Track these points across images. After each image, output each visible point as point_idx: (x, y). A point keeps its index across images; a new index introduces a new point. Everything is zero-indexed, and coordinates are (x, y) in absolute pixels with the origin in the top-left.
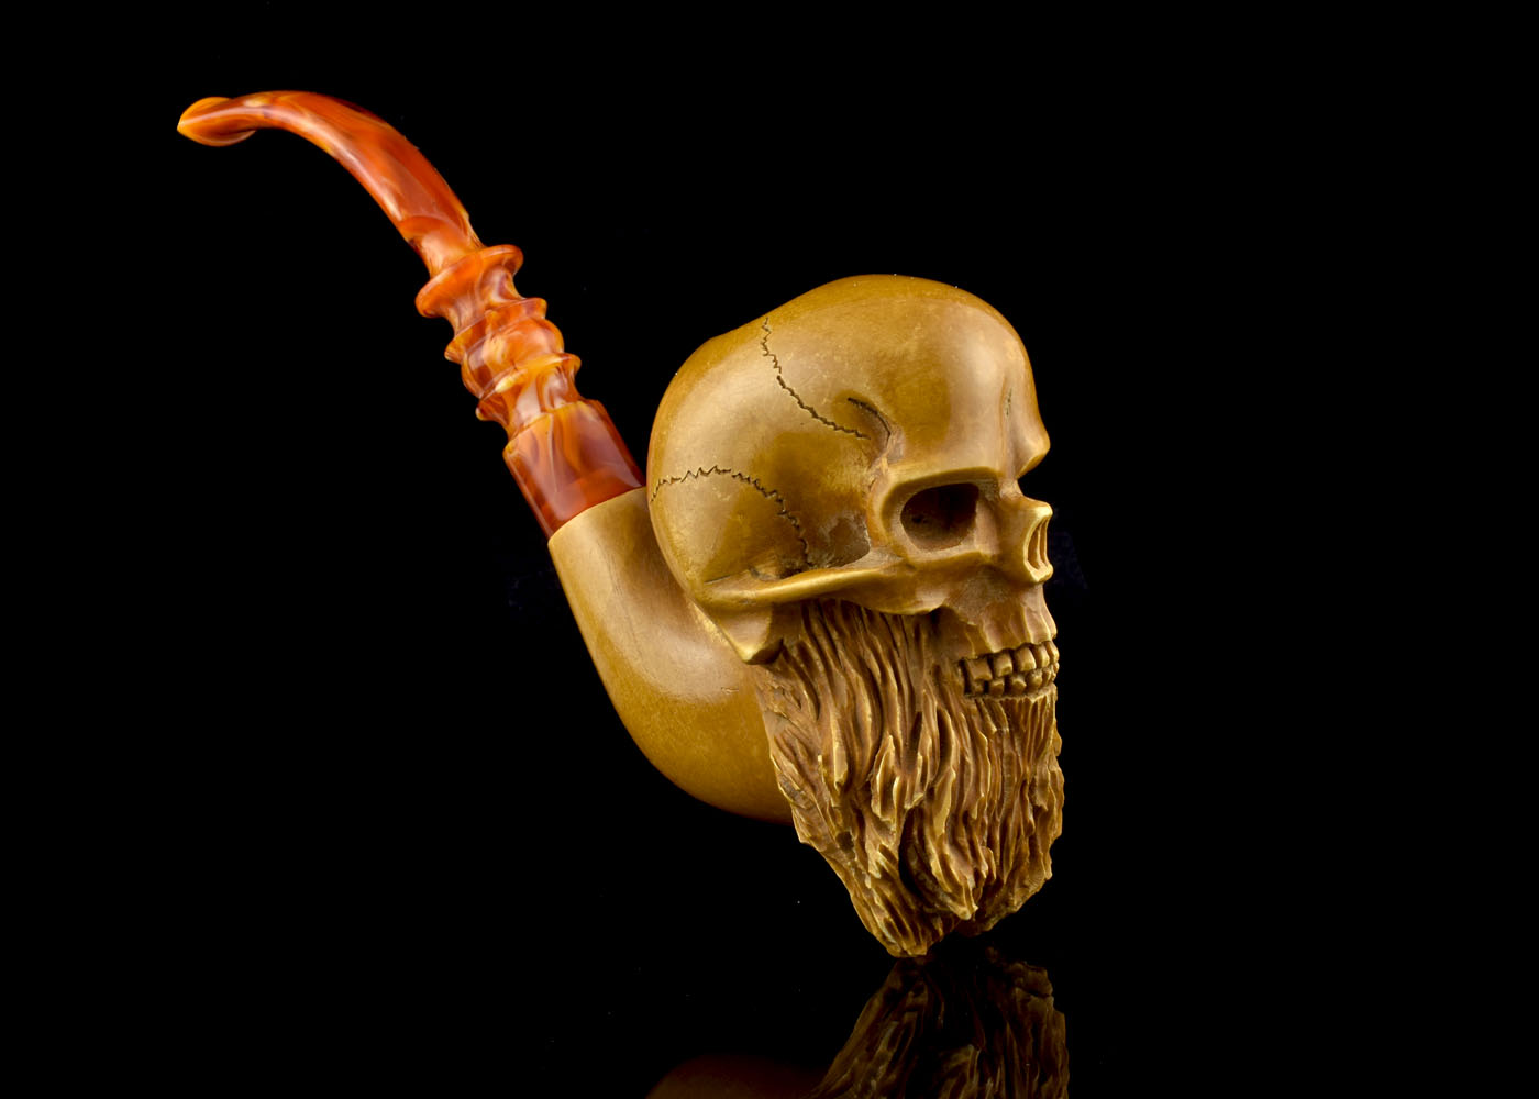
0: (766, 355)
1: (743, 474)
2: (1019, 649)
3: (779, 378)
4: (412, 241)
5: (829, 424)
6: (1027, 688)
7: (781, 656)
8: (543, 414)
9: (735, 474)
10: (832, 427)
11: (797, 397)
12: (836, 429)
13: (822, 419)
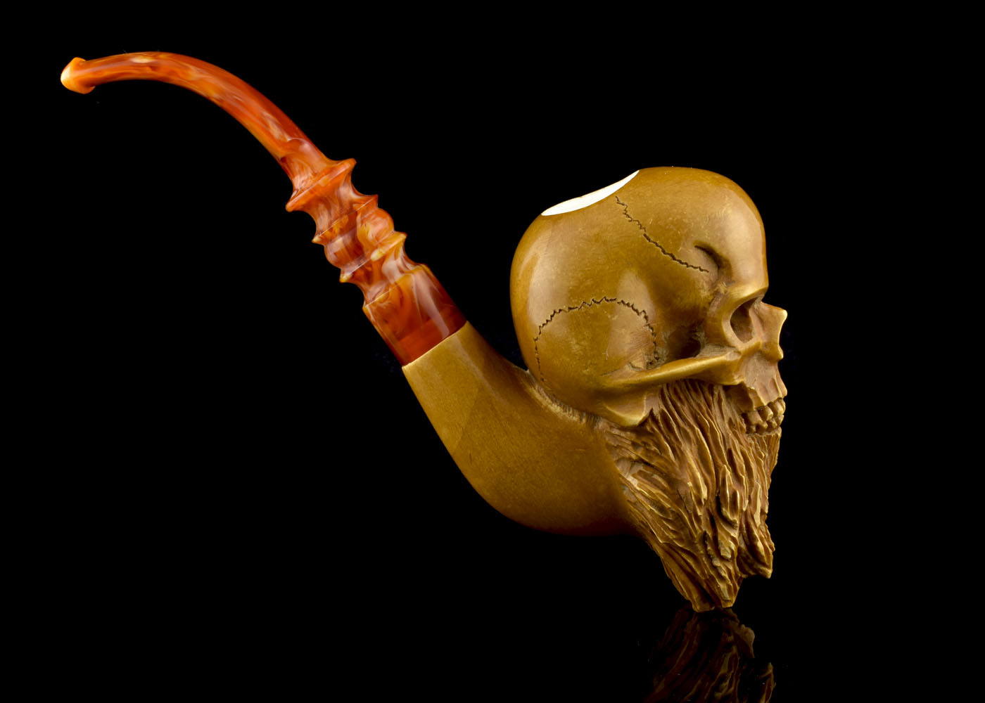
0: (630, 221)
1: (624, 301)
2: (775, 402)
3: (645, 235)
4: (284, 159)
5: (683, 263)
6: (768, 427)
7: (650, 421)
8: (404, 275)
9: (619, 301)
10: (685, 266)
11: (660, 247)
12: (688, 266)
13: (678, 260)
